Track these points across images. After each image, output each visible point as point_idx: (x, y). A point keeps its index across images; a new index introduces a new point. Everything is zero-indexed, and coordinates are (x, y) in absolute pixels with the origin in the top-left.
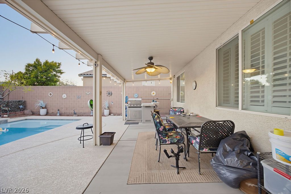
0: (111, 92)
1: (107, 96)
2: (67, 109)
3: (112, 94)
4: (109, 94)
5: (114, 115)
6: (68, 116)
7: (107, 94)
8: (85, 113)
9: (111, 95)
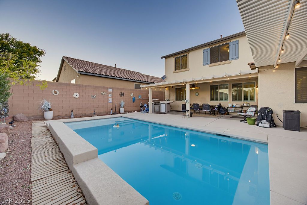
0: (123, 93)
1: (120, 96)
2: (79, 110)
3: (124, 94)
4: (122, 94)
5: (129, 112)
6: (81, 117)
7: (120, 95)
8: (100, 113)
9: (123, 96)
